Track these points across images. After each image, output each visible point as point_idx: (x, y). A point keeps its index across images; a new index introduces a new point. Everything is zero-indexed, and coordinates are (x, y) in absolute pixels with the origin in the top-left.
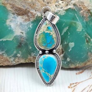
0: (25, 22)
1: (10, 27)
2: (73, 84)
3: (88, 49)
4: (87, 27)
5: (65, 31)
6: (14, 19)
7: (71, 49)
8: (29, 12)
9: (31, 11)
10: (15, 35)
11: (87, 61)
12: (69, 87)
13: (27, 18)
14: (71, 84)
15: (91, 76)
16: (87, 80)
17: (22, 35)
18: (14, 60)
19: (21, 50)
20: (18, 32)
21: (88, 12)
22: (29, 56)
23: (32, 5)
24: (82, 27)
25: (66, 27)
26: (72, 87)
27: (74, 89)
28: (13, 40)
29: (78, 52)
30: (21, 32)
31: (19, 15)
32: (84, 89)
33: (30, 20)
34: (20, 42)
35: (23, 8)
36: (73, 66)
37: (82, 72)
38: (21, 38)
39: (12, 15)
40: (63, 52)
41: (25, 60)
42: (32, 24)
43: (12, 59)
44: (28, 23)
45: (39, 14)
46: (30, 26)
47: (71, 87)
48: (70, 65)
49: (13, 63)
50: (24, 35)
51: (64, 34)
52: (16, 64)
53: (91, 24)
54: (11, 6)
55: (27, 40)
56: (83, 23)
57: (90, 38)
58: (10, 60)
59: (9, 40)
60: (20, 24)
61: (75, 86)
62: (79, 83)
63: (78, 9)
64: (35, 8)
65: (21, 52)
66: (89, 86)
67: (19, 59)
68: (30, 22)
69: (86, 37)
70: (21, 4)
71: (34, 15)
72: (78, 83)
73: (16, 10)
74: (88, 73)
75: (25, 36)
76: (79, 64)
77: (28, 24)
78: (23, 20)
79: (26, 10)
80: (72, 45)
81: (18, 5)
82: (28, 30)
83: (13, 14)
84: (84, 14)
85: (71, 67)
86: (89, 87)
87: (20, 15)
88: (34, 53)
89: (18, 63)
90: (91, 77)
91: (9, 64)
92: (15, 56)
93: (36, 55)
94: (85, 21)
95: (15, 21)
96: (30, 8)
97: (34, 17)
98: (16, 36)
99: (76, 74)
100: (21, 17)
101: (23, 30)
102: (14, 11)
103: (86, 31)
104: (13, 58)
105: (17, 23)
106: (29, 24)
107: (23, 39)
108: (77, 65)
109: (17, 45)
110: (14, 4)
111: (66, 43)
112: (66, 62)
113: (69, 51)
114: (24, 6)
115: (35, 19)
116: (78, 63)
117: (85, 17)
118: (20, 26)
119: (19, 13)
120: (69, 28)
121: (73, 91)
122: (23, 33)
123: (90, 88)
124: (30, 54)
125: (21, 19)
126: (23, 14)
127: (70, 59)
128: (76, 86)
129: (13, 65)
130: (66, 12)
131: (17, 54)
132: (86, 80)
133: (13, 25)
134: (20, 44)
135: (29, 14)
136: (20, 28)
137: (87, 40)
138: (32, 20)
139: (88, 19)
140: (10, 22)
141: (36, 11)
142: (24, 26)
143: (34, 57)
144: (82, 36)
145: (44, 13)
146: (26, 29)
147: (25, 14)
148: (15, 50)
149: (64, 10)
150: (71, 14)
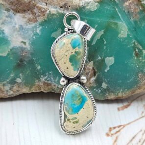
0: (28, 24)
1: (3, 33)
2: (114, 128)
3: (139, 68)
4: (135, 30)
5: (99, 38)
6: (9, 19)
7: (108, 68)
8: (35, 6)
9: (39, 5)
10: (11, 46)
11: (137, 87)
12: (108, 135)
13: (31, 16)
14: (110, 129)
15: (143, 112)
16: (138, 119)
17: (24, 46)
18: (10, 89)
19: (22, 72)
20: (16, 41)
21: (137, 5)
22: (37, 81)
24: (128, 30)
25: (101, 30)
26: (112, 135)
27: (117, 138)
28: (8, 54)
29: (120, 73)
30: (22, 42)
31: (17, 11)
32: (134, 138)
33: (36, 21)
34: (21, 59)
36: (112, 97)
37: (129, 105)
38: (23, 51)
39: (4, 13)
40: (95, 74)
41: (31, 88)
42: (41, 27)
43: (7, 87)
44: (34, 25)
45: (53, 9)
46: (38, 31)
47: (110, 135)
48: (107, 94)
49: (9, 94)
50: (28, 46)
51: (96, 43)
52: (15, 95)
53: (143, 25)
55: (32, 54)
56: (129, 24)
57: (141, 48)
58: (4, 88)
60: (20, 28)
61: (117, 132)
62: (124, 126)
65: (22, 75)
66: (141, 131)
67: (19, 87)
68: (37, 24)
69: (134, 47)
71: (44, 12)
72: (122, 127)
73: (12, 3)
74: (137, 107)
75: (29, 49)
76: (122, 92)
77: (33, 28)
78: (25, 20)
79: (30, 2)
80: (110, 61)
82: (34, 37)
83: (8, 10)
84: (131, 8)
85: (109, 98)
86: (141, 133)
87: (19, 12)
88: (45, 76)
89: (18, 94)
90: (143, 115)
91: (3, 95)
92: (13, 82)
93: (49, 79)
94: (132, 19)
95: (11, 22)
97: (44, 15)
98: (13, 48)
99: (119, 109)
100: (22, 15)
101: (24, 38)
102: (8, 6)
103: (135, 36)
104: (10, 86)
105: (14, 27)
106: (36, 27)
107: (26, 52)
108: (120, 95)
109: (16, 64)
111: (99, 58)
112: (100, 91)
113: (106, 71)
115: (46, 19)
116: (122, 90)
117: (132, 13)
118: (19, 31)
119: (17, 8)
120: (105, 32)
121: (115, 141)
122: (25, 43)
123: (143, 134)
124: (39, 78)
125: (22, 19)
126: (25, 11)
127: (106, 85)
128: (119, 131)
129: (10, 96)
130: (99, 5)
131: (15, 79)
132: (135, 121)
133: (7, 30)
134: (21, 61)
135: (35, 10)
136: (20, 34)
137: (136, 52)
138: (40, 20)
140: (2, 24)
141: (47, 4)
142: (27, 31)
143: (45, 83)
144: (128, 46)
145: (61, 7)
146: (30, 35)
147: (29, 10)
148: (12, 71)
149: (96, 2)
150: (107, 7)
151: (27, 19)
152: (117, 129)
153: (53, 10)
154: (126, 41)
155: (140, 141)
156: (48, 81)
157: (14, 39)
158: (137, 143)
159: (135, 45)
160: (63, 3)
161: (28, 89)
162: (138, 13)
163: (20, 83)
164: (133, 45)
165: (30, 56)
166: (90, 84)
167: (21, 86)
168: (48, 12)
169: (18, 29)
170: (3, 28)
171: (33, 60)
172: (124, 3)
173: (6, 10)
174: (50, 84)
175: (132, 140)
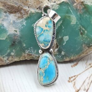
0: (18, 20)
1: (3, 26)
2: (72, 77)
3: (83, 41)
5: (60, 25)
6: (6, 18)
7: (65, 43)
8: (22, 9)
9: (24, 8)
10: (8, 34)
11: (82, 52)
12: (69, 81)
13: (20, 15)
14: (70, 78)
15: (86, 67)
17: (16, 33)
18: (7, 59)
19: (14, 49)
21: (81, 5)
22: (23, 53)
23: (24, 2)
24: (76, 20)
26: (72, 81)
27: (75, 83)
28: (6, 39)
29: (72, 45)
30: (15, 31)
31: (11, 12)
32: (84, 82)
33: (23, 18)
35: (15, 5)
36: (68, 59)
37: (77, 64)
38: (15, 36)
39: (3, 14)
40: (57, 47)
42: (26, 21)
44: (21, 20)
46: (24, 24)
48: (65, 58)
49: (7, 62)
52: (10, 63)
53: (85, 16)
54: (3, 4)
56: (77, 16)
57: (84, 30)
58: (4, 59)
59: (2, 39)
60: (13, 22)
61: (74, 80)
62: (77, 76)
63: (71, 2)
64: (28, 5)
66: (88, 78)
67: (12, 58)
68: (23, 19)
69: (80, 29)
70: (13, 2)
71: (27, 12)
73: (8, 8)
74: (82, 64)
75: (19, 34)
77: (21, 22)
79: (19, 7)
80: (66, 38)
81: (10, 3)
82: (22, 27)
83: (5, 12)
84: (77, 7)
85: (66, 61)
87: (12, 13)
88: (28, 50)
89: (12, 62)
90: (87, 68)
91: (3, 63)
92: (9, 55)
93: (30, 52)
94: (78, 13)
95: (7, 19)
96: (23, 5)
97: (28, 14)
99: (72, 66)
100: (14, 14)
101: (16, 28)
102: (6, 10)
103: (80, 23)
104: (7, 57)
105: (10, 22)
106: (23, 21)
107: (17, 37)
108: (72, 58)
109: (11, 44)
110: (6, 2)
111: (60, 37)
112: (60, 56)
113: (64, 44)
114: (16, 4)
115: (29, 16)
116: (73, 55)
117: (79, 10)
118: (13, 24)
120: (63, 22)
121: (74, 85)
122: (16, 31)
123: (89, 79)
124: (24, 52)
125: (14, 17)
126: (16, 12)
127: (64, 53)
129: (7, 64)
130: (59, 6)
131: (10, 53)
132: (83, 72)
133: (5, 24)
134: (14, 42)
135: (22, 11)
136: (14, 26)
137: (81, 32)
138: (25, 17)
139: (82, 11)
140: (2, 21)
141: (29, 7)
142: (17, 24)
143: (28, 54)
144: (77, 29)
145: (37, 9)
146: (19, 26)
147: (18, 12)
148: (9, 49)
149: (57, 5)
150: (64, 7)
151: (17, 17)
152: (74, 78)
153: (33, 11)
154: (75, 26)
155: (88, 84)
156: (30, 53)
157: (10, 29)
158: (87, 85)
159: (80, 28)
160: (39, 6)
161: (18, 58)
162: (82, 9)
163: (13, 56)
164: (79, 28)
165: (20, 39)
166: (55, 53)
167: (14, 57)
168: (30, 12)
169: (12, 23)
170: (3, 23)
171: (21, 41)
172: (74, 4)
173: (4, 12)
174: (31, 55)
175: (83, 83)
